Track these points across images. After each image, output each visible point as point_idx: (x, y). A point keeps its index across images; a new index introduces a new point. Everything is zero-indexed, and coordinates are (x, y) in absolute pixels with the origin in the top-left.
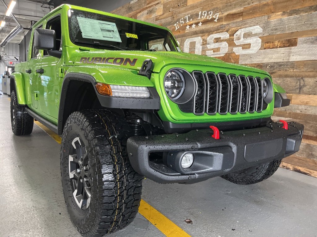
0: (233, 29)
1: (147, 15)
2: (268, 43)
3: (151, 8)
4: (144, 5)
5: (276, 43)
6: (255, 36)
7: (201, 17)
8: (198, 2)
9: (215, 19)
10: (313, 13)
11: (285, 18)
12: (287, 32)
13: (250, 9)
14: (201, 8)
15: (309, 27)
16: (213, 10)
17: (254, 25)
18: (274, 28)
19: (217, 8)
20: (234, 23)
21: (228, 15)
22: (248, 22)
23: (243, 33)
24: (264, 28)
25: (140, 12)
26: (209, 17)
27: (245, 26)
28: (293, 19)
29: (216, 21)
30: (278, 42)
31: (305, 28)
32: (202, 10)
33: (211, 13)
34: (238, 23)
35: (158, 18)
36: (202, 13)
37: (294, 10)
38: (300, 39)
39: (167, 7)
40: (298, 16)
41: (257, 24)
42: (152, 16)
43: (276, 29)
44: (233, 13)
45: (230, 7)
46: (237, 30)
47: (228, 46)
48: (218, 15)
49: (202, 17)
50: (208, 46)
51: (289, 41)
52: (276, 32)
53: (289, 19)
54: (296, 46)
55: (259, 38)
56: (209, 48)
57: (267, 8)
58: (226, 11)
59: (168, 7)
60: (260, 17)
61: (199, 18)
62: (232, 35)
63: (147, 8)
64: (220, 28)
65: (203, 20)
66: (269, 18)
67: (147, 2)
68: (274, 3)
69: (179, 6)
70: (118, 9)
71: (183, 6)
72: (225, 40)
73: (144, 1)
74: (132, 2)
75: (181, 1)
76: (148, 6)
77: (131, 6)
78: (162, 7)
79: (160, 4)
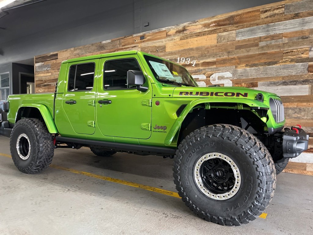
0: (209, 72)
2: (237, 84)
4: (119, 46)
5: (243, 84)
6: (227, 79)
7: (179, 61)
8: (176, 51)
9: (193, 64)
10: (267, 67)
11: (248, 69)
12: (250, 78)
13: (222, 60)
14: (180, 55)
15: (265, 75)
16: (191, 57)
17: (226, 72)
18: (241, 74)
19: (193, 56)
20: (209, 69)
21: (203, 62)
22: (220, 69)
23: (217, 76)
24: (233, 74)
25: (115, 51)
26: (188, 62)
27: (218, 71)
28: (254, 70)
29: (193, 65)
30: (244, 84)
31: (262, 76)
32: (181, 56)
33: (188, 60)
34: (213, 69)
36: (180, 59)
37: (254, 64)
38: (259, 83)
39: (145, 50)
40: (256, 68)
41: (228, 71)
43: (242, 76)
44: (208, 62)
45: (205, 57)
46: (212, 74)
47: (205, 85)
48: (195, 62)
49: (181, 62)
51: (252, 83)
52: (242, 78)
53: (251, 69)
54: (258, 87)
55: (230, 81)
57: (234, 61)
58: (202, 59)
60: (230, 67)
61: (178, 62)
62: (209, 77)
63: (122, 49)
64: (198, 71)
65: (181, 64)
66: (236, 67)
67: (123, 44)
68: (239, 58)
69: (157, 51)
70: (86, 46)
71: (162, 52)
72: (203, 81)
73: (119, 43)
74: (104, 42)
75: (159, 47)
76: (123, 47)
77: (103, 45)
78: (140, 50)
79: (138, 47)
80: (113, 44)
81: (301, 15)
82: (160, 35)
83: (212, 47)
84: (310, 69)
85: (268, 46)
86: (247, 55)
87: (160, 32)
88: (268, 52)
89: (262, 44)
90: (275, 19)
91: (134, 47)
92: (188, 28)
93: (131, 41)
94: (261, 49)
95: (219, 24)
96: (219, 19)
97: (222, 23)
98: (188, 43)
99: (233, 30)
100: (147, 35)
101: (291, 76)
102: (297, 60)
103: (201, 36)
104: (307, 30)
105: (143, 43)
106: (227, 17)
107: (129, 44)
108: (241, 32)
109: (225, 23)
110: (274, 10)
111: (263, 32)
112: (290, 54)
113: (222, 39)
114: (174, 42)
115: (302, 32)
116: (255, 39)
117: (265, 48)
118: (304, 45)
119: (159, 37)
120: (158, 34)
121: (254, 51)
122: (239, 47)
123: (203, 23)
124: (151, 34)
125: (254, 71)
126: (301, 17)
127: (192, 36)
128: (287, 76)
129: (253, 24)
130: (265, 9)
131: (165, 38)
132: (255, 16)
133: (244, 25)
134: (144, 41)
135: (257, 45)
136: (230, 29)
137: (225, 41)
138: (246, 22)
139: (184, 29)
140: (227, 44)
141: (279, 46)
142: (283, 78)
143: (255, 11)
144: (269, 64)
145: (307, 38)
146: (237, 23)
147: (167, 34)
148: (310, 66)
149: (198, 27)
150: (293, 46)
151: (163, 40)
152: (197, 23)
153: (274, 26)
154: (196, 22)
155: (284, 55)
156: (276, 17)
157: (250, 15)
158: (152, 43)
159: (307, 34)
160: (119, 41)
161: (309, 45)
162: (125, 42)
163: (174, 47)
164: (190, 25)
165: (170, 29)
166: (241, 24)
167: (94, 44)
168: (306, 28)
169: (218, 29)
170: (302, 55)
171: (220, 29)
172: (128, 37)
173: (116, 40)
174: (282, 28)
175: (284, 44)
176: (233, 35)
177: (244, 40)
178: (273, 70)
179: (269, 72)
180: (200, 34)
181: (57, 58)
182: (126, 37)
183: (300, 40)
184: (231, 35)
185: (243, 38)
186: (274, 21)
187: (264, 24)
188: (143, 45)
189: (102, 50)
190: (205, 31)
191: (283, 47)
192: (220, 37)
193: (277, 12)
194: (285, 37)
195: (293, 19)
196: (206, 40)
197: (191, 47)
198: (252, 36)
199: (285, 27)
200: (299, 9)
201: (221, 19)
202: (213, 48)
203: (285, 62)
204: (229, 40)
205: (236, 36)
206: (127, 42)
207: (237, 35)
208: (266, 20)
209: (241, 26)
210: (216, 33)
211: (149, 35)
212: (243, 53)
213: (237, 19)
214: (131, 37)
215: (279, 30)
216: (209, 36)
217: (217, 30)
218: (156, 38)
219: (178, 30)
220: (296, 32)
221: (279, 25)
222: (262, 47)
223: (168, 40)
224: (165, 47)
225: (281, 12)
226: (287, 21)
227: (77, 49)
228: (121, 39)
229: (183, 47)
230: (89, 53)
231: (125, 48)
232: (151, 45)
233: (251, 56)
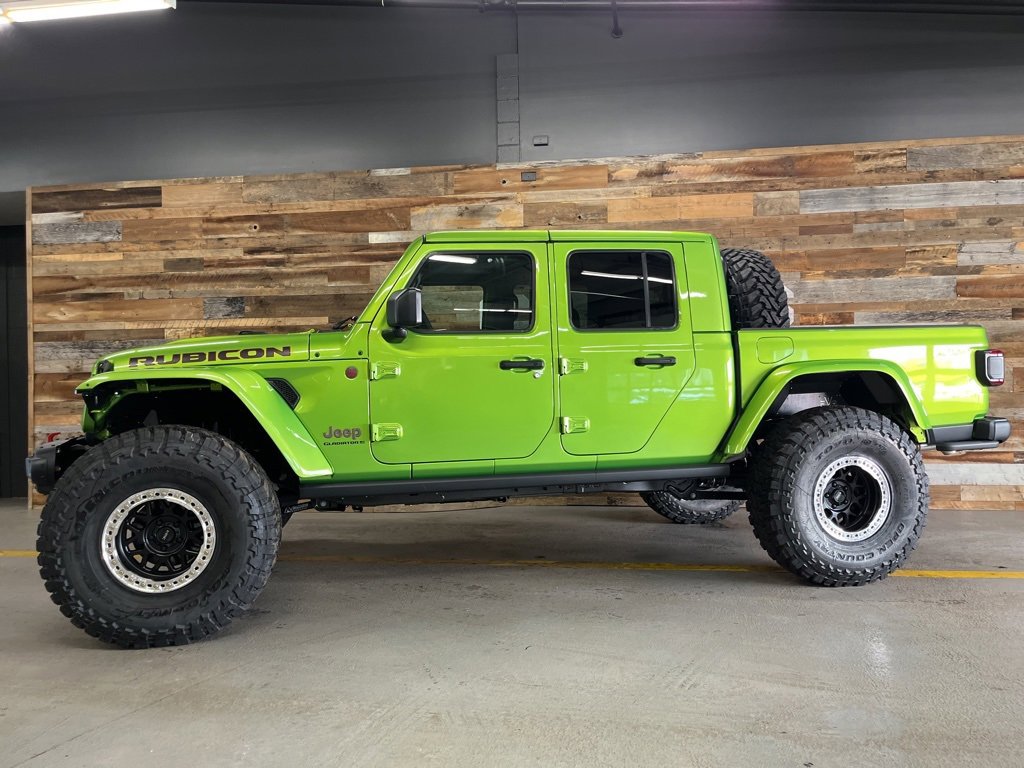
1: (459, 218)
2: (805, 315)
3: (477, 205)
4: (441, 190)
5: (821, 317)
10: (873, 279)
11: (830, 281)
12: (836, 302)
15: (868, 298)
18: (814, 293)
24: (797, 292)
25: (425, 205)
28: (844, 284)
30: (824, 315)
31: (862, 299)
37: (842, 271)
38: (857, 315)
39: (539, 212)
40: (850, 280)
42: (480, 223)
43: (817, 296)
51: (840, 315)
52: (817, 301)
53: (836, 283)
54: (853, 323)
55: (789, 307)
57: (796, 262)
59: (541, 215)
60: (786, 274)
63: (456, 201)
66: (803, 276)
67: (458, 186)
68: (809, 256)
69: (580, 217)
70: (304, 177)
71: (596, 221)
73: (442, 181)
75: (585, 208)
76: (459, 196)
77: (376, 181)
78: (520, 209)
79: (513, 201)
80: (420, 182)
81: (941, 176)
82: (589, 177)
83: (740, 223)
84: (960, 289)
85: (873, 235)
86: (827, 251)
87: (588, 168)
88: (875, 247)
89: (859, 228)
90: (888, 179)
91: (500, 199)
92: (674, 169)
93: (487, 181)
94: (857, 240)
95: (755, 170)
96: (757, 159)
97: (765, 169)
98: (675, 206)
99: (793, 189)
100: (546, 170)
101: (924, 302)
102: (934, 269)
103: (713, 193)
104: (953, 210)
105: (530, 192)
106: (776, 157)
107: (480, 189)
108: (813, 197)
109: (773, 169)
110: (884, 157)
111: (859, 202)
112: (920, 255)
113: (767, 206)
114: (634, 200)
115: (942, 211)
116: (844, 216)
117: (867, 238)
118: (947, 239)
119: (583, 180)
120: (581, 173)
121: (841, 243)
122: (806, 231)
123: (716, 161)
124: (558, 170)
125: (845, 287)
126: (941, 180)
127: (686, 191)
128: (916, 303)
129: (839, 182)
130: (863, 153)
131: (604, 185)
132: (843, 164)
133: (819, 182)
134: (534, 187)
135: (849, 230)
136: (785, 185)
137: (772, 212)
138: (822, 174)
139: (662, 171)
140: (779, 219)
141: (895, 238)
142: (908, 305)
143: (842, 154)
144: (878, 273)
145: (953, 225)
146: (801, 174)
147: (609, 176)
148: (959, 284)
149: (702, 169)
150: (926, 239)
151: (600, 190)
152: (699, 161)
153: (883, 192)
154: (695, 158)
155: (908, 256)
156: (889, 174)
157: (832, 160)
158: (563, 194)
159: (953, 217)
160: (442, 175)
161: (957, 240)
162: (465, 180)
163: (635, 211)
164: (680, 162)
165: (618, 163)
166: (812, 179)
167: (340, 173)
168: (950, 204)
169: (756, 182)
170: (945, 260)
171: (761, 182)
172: (476, 167)
173: (431, 172)
174: (902, 199)
175: (906, 233)
176: (793, 200)
177: (820, 217)
178: (884, 285)
179: (876, 290)
180: (708, 188)
181: (157, 201)
182: (470, 168)
183: (940, 228)
184: (787, 200)
185: (817, 211)
186: (885, 182)
187: (861, 185)
188: (533, 197)
189: (375, 197)
190: (722, 183)
191: (906, 240)
192: (763, 202)
193: (890, 161)
194: (908, 218)
195: (925, 181)
196: (726, 205)
197: (683, 218)
198: (836, 208)
199: (907, 198)
200: (937, 162)
201: (762, 159)
202: (743, 227)
203: (910, 271)
204: (784, 210)
205: (800, 204)
206: (472, 184)
207: (803, 200)
208: (868, 177)
209: (811, 182)
210: (751, 191)
211: (554, 170)
212: (816, 244)
213: (799, 166)
214: (490, 169)
215: (896, 202)
216: (733, 195)
217: (754, 184)
218: (573, 181)
219: (643, 169)
220: (932, 210)
221: (895, 191)
222: (861, 236)
223: (616, 194)
224: (606, 210)
225: (899, 164)
226: (913, 185)
227: (260, 182)
228: (452, 170)
229: (659, 214)
230: (318, 199)
231: (465, 200)
232: (559, 200)
233: (837, 254)
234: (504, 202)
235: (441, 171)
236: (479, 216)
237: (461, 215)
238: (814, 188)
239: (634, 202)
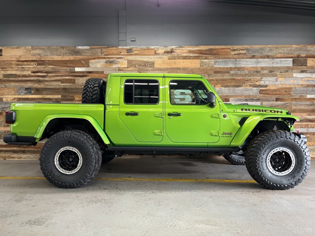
1: (106, 64)
3: (112, 60)
4: (100, 54)
8: (165, 68)
10: (235, 88)
11: (223, 88)
12: (224, 95)
15: (234, 94)
25: (94, 59)
31: (232, 94)
35: (122, 69)
37: (227, 85)
38: (231, 99)
39: (132, 63)
40: (229, 88)
42: (113, 66)
43: (219, 93)
47: (191, 98)
50: (175, 96)
51: (225, 99)
53: (225, 89)
54: (229, 102)
56: (176, 98)
57: (213, 82)
59: (133, 64)
63: (105, 58)
67: (105, 53)
68: (217, 80)
69: (145, 65)
70: (52, 48)
71: (150, 67)
72: (188, 94)
73: (100, 51)
74: (80, 47)
75: (147, 62)
76: (106, 57)
77: (78, 50)
78: (126, 62)
79: (124, 59)
80: (93, 51)
81: (256, 57)
82: (149, 52)
83: (196, 69)
84: (261, 92)
85: (236, 75)
86: (222, 79)
87: (148, 49)
88: (236, 78)
89: (232, 72)
90: (240, 57)
91: (120, 58)
92: (176, 51)
93: (115, 52)
94: (231, 76)
95: (201, 52)
96: (201, 49)
97: (204, 52)
98: (176, 63)
99: (212, 59)
100: (135, 49)
101: (250, 96)
102: (253, 85)
103: (187, 59)
104: (260, 67)
105: (129, 56)
106: (208, 49)
107: (113, 54)
108: (218, 62)
109: (206, 52)
110: (240, 50)
111: (232, 64)
112: (249, 81)
113: (204, 64)
114: (163, 60)
115: (256, 68)
116: (227, 68)
117: (234, 75)
118: (257, 76)
119: (147, 53)
120: (146, 51)
121: (227, 77)
122: (216, 72)
123: (189, 49)
124: (139, 50)
125: (227, 90)
126: (256, 58)
127: (179, 58)
128: (248, 96)
129: (226, 57)
130: (234, 49)
131: (153, 55)
132: (228, 52)
133: (220, 57)
134: (131, 55)
135: (229, 73)
136: (210, 58)
137: (206, 66)
138: (221, 55)
139: (172, 51)
140: (208, 68)
141: (242, 75)
142: (245, 97)
143: (227, 49)
144: (237, 86)
145: (259, 72)
146: (215, 54)
147: (155, 52)
148: (261, 90)
149: (184, 51)
150: (251, 76)
151: (152, 57)
152: (184, 49)
153: (239, 61)
154: (182, 48)
155: (246, 81)
156: (241, 56)
157: (224, 50)
158: (140, 57)
159: (259, 70)
160: (100, 49)
161: (260, 77)
162: (108, 51)
163: (163, 64)
164: (178, 49)
165: (158, 48)
166: (218, 56)
167: (65, 47)
168: (259, 65)
170: (257, 83)
171: (203, 56)
172: (112, 47)
173: (96, 48)
174: (245, 63)
175: (246, 74)
176: (212, 62)
177: (220, 68)
178: (239, 90)
179: (236, 92)
180: (186, 58)
181: (1, 54)
182: (110, 47)
183: (255, 73)
184: (210, 62)
185: (219, 66)
186: (240, 58)
187: (233, 59)
188: (130, 58)
189: (77, 56)
190: (191, 56)
191: (245, 76)
192: (203, 63)
193: (241, 52)
194: (246, 70)
195: (252, 58)
196: (191, 63)
197: (178, 67)
198: (225, 66)
199: (246, 63)
200: (255, 52)
201: (203, 49)
202: (197, 70)
203: (246, 86)
204: (209, 66)
205: (214, 64)
206: (110, 53)
207: (215, 62)
208: (234, 56)
209: (218, 57)
210: (199, 59)
211: (137, 49)
212: (219, 77)
213: (214, 52)
214: (116, 48)
215: (243, 64)
216: (194, 60)
217: (200, 57)
218: (144, 53)
219: (166, 50)
220: (253, 67)
221: (243, 61)
222: (232, 75)
223: (157, 58)
224: (154, 63)
225: (244, 53)
226: (248, 59)
227: (37, 49)
228: (103, 48)
229: (171, 65)
230: (57, 55)
231: (108, 58)
232: (139, 59)
233: (225, 80)
234: (121, 59)
235: (100, 48)
236: (113, 63)
237: (106, 63)
238: (219, 59)
239: (163, 61)
